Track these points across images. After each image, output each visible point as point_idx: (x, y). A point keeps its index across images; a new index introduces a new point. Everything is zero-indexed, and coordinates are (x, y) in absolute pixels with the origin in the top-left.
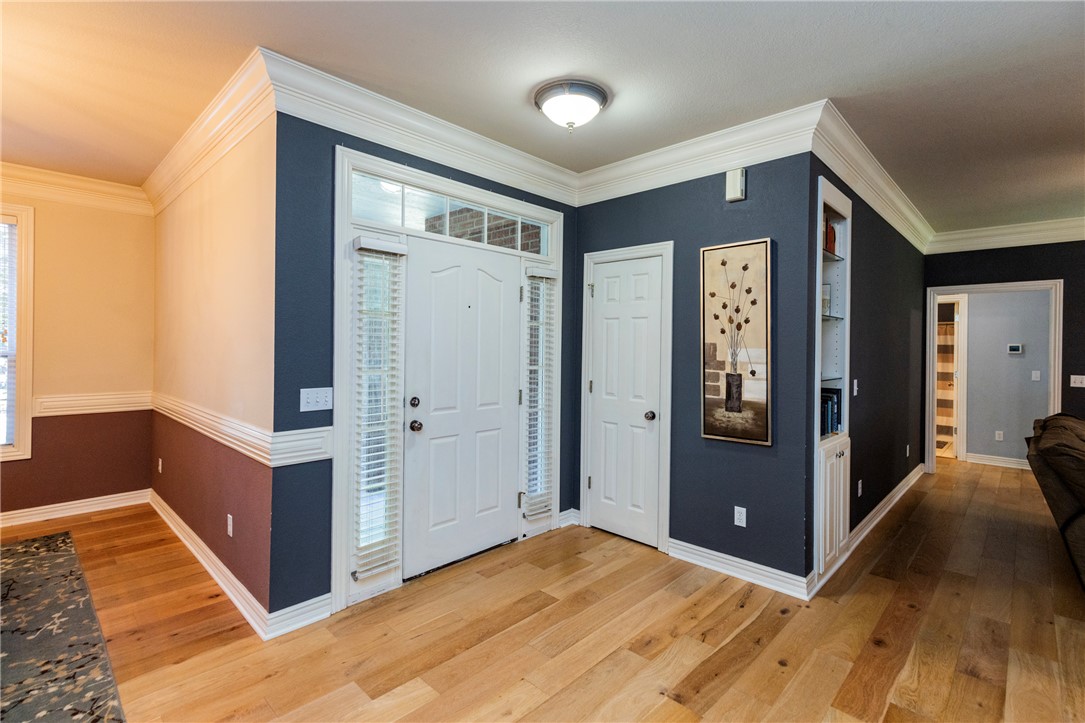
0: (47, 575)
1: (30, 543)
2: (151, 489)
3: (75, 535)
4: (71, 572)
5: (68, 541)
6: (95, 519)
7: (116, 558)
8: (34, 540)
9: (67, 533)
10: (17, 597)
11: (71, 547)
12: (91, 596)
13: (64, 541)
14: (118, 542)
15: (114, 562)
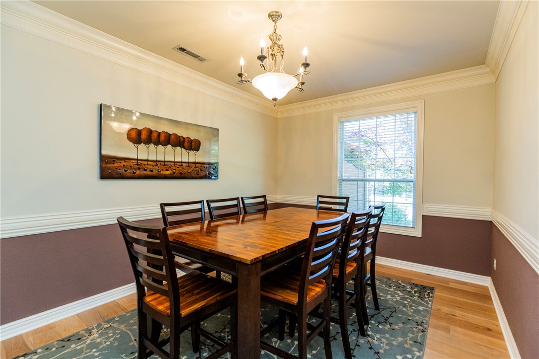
0: (410, 316)
1: (414, 287)
2: (490, 278)
3: (437, 293)
4: (422, 322)
5: (431, 295)
6: (452, 285)
7: (452, 327)
8: (416, 285)
9: (432, 289)
10: (391, 324)
11: (430, 301)
12: (423, 354)
13: (428, 295)
14: (458, 312)
15: (448, 330)
